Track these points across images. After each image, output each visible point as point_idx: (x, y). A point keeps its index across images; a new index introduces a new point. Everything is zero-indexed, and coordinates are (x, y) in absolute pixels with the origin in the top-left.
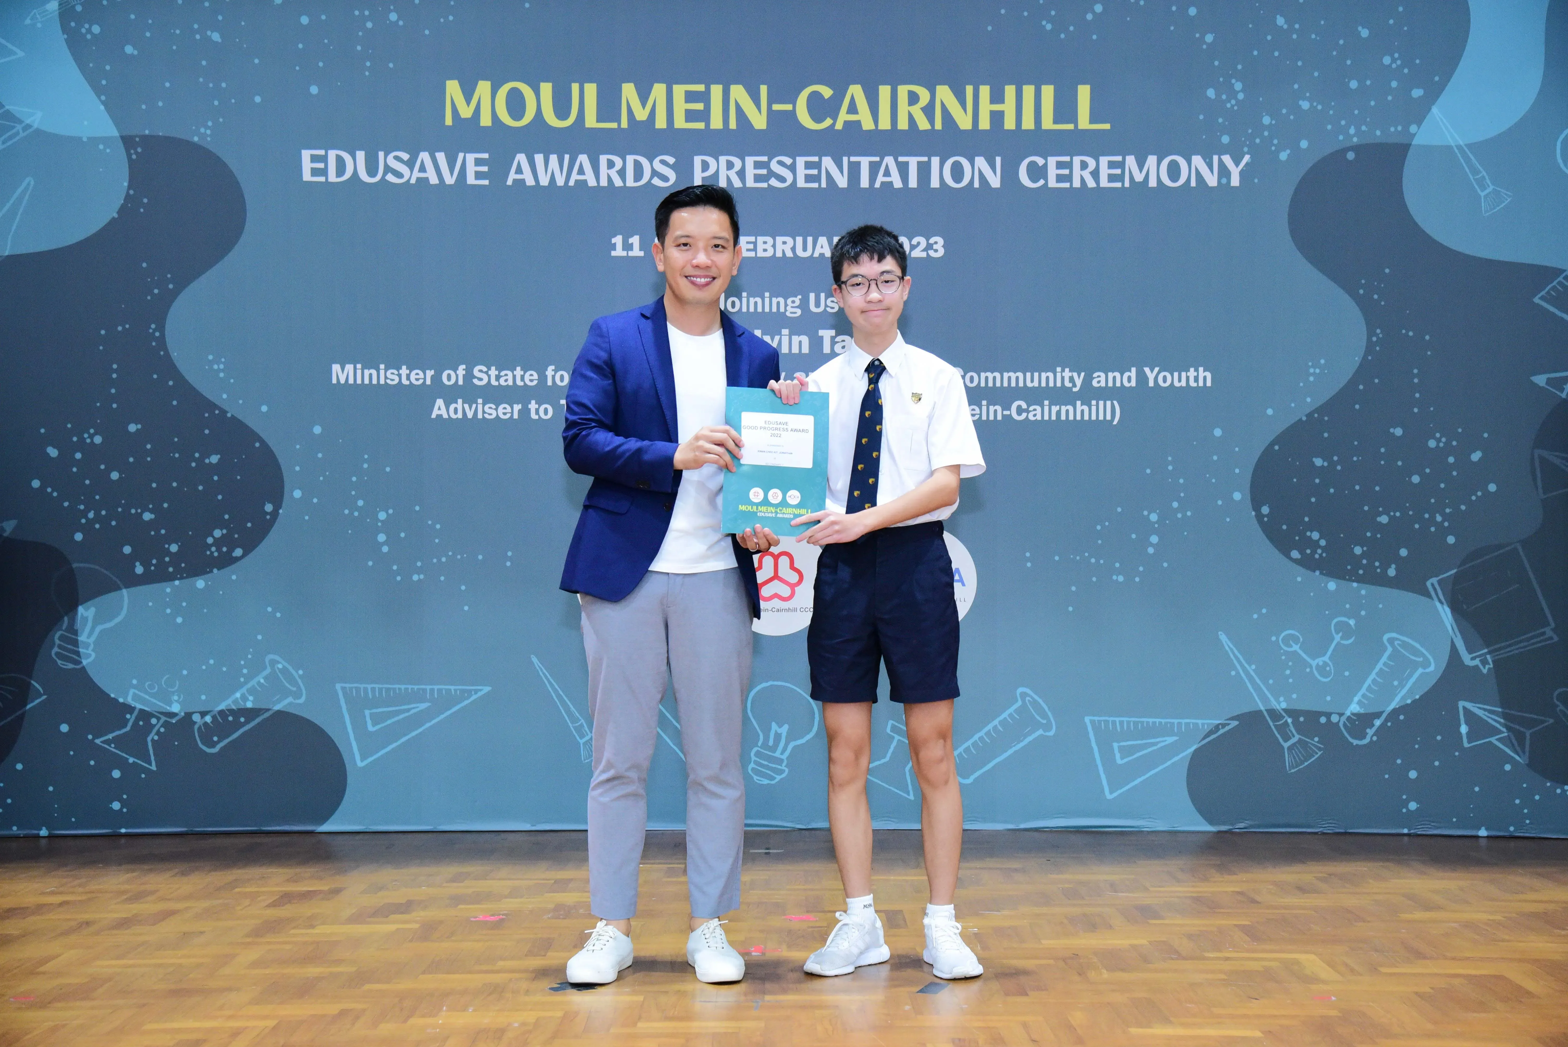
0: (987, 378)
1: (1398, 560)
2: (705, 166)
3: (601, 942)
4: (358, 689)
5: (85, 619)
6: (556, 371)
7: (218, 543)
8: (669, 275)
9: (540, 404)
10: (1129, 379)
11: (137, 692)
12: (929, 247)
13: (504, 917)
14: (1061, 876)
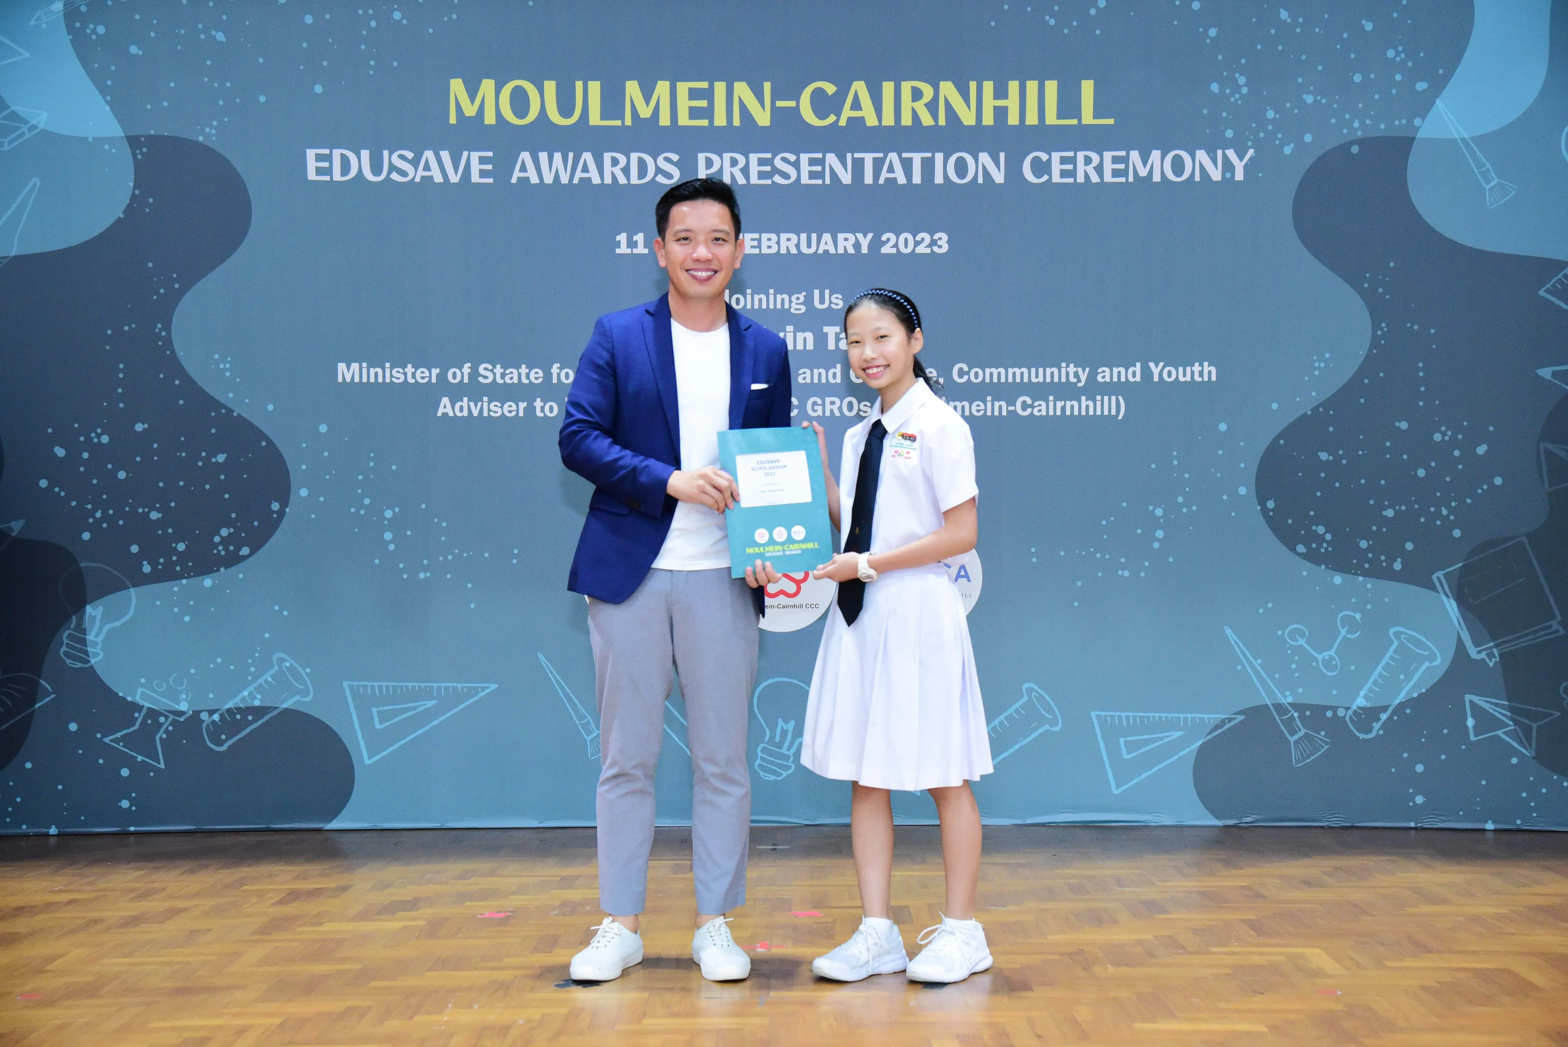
0: (991, 374)
1: (1404, 553)
2: (709, 163)
3: (606, 938)
4: (365, 687)
5: (93, 618)
6: (561, 369)
7: (225, 541)
8: (670, 270)
9: (545, 401)
10: (1134, 374)
11: (146, 691)
12: (933, 243)
13: (510, 914)
14: (1067, 871)
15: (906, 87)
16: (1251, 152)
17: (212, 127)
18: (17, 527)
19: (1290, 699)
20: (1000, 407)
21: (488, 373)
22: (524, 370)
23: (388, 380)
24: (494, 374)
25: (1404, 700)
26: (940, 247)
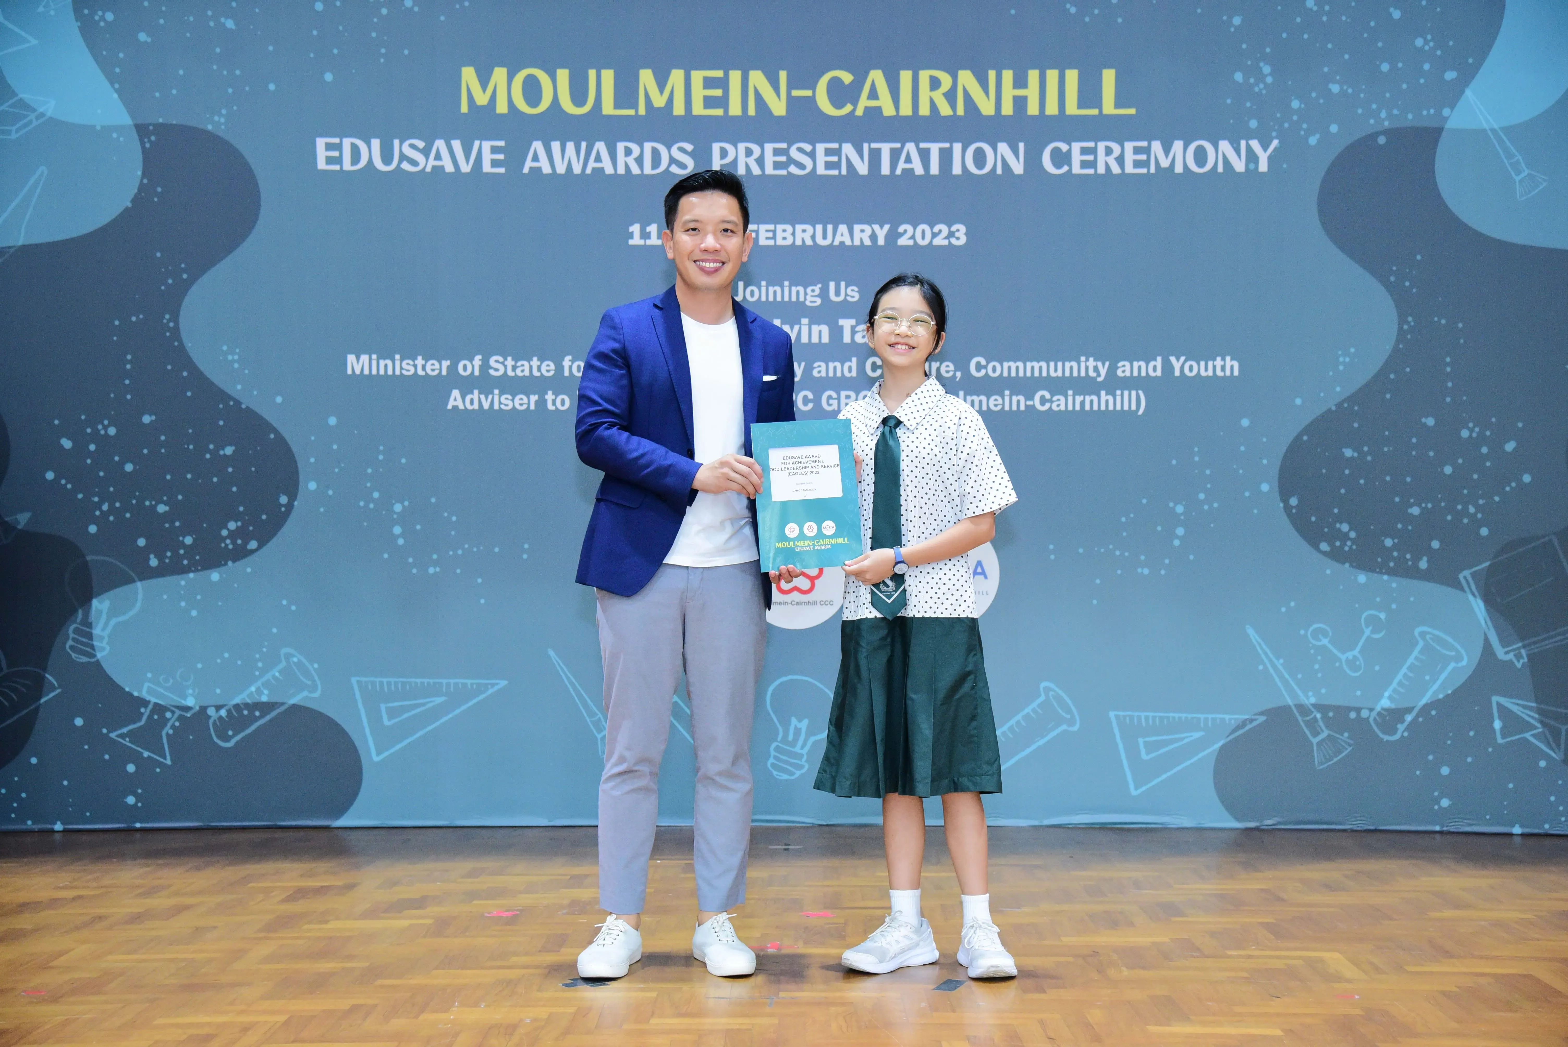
0: (1009, 368)
1: (1430, 552)
2: (724, 153)
3: (611, 936)
4: (373, 684)
5: (100, 612)
6: (573, 361)
7: (233, 535)
8: (678, 261)
9: (556, 394)
10: (1154, 368)
11: (152, 686)
12: (951, 234)
13: (518, 912)
14: (1084, 873)
15: (924, 76)
16: (1275, 143)
17: (221, 115)
18: (23, 519)
19: (1313, 700)
20: (1018, 402)
21: (499, 366)
22: (535, 362)
23: (398, 372)
24: (505, 367)
25: (1429, 702)
26: (958, 239)
